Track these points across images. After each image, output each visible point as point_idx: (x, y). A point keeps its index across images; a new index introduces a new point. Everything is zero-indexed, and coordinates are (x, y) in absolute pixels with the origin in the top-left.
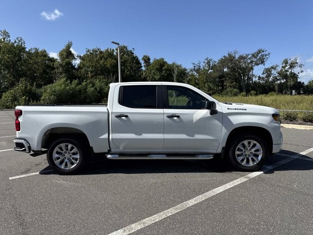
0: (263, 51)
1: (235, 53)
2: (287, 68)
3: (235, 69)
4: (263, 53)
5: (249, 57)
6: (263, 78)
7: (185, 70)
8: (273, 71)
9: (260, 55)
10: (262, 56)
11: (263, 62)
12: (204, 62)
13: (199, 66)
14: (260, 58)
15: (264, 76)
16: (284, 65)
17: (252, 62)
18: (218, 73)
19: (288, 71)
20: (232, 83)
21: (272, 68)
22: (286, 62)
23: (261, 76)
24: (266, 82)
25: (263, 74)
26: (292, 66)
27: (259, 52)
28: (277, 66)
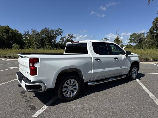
0: (61, 29)
1: (49, 28)
2: (70, 38)
3: (49, 36)
4: (61, 30)
5: (55, 31)
6: (61, 42)
7: (21, 34)
8: (65, 39)
9: (59, 31)
10: (61, 31)
11: (61, 34)
12: (31, 31)
13: (28, 33)
14: (59, 32)
15: (61, 41)
16: (69, 36)
17: (56, 34)
18: (40, 37)
19: (70, 39)
20: (48, 43)
21: (64, 37)
22: (69, 35)
23: (60, 41)
24: (62, 43)
25: (61, 40)
26: (71, 37)
27: (59, 29)
28: (66, 37)
